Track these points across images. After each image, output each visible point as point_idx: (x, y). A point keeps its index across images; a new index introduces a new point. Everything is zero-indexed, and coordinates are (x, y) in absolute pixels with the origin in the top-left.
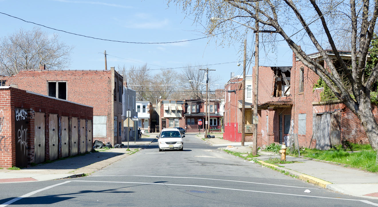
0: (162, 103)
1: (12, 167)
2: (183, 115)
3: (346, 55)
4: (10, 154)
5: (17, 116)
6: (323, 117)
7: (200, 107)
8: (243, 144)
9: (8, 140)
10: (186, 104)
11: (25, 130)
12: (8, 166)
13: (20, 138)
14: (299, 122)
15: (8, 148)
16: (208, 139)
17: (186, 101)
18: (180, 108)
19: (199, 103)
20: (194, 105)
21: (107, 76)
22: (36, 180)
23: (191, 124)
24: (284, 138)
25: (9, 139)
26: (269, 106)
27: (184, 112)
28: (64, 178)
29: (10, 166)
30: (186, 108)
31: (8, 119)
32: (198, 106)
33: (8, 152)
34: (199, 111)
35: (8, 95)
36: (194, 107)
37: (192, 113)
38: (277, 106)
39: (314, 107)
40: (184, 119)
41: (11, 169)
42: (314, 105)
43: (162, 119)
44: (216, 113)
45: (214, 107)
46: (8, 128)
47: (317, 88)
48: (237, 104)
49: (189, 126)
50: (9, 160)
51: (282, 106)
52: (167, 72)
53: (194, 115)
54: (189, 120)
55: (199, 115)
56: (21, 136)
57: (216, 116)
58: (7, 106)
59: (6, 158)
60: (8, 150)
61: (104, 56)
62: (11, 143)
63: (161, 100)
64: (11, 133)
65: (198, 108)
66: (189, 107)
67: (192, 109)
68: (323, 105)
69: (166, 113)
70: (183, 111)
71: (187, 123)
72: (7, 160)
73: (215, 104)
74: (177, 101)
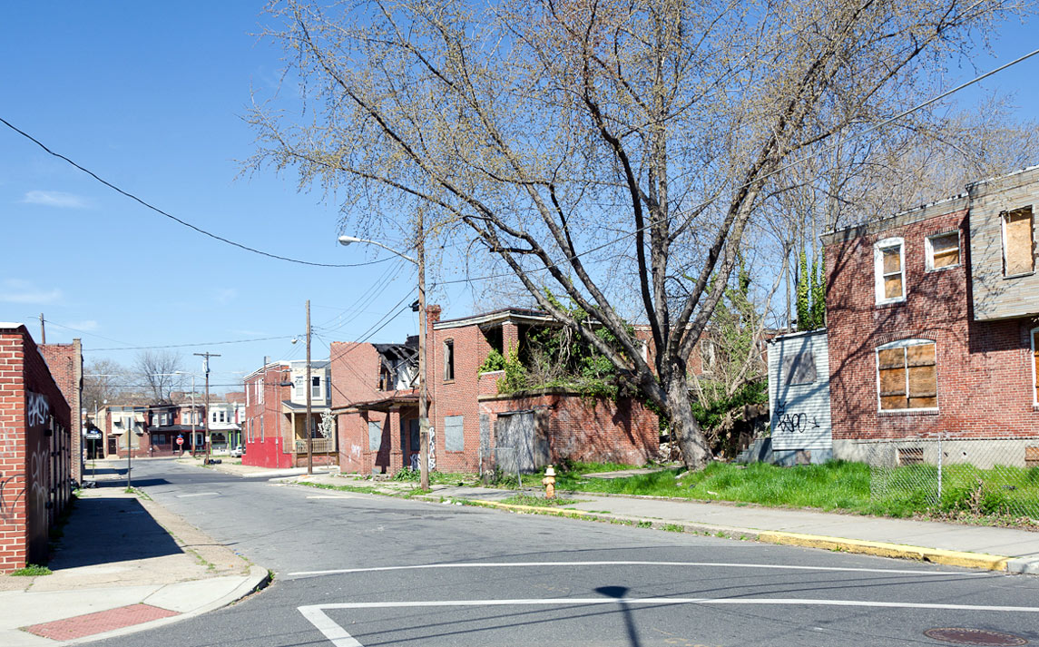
0: (108, 410)
1: (27, 566)
2: (145, 430)
3: (538, 318)
4: (19, 528)
5: (30, 414)
6: (515, 419)
7: (175, 416)
8: (310, 471)
9: (12, 486)
10: (151, 412)
11: (44, 453)
12: (13, 566)
13: (36, 479)
14: (446, 430)
15: (13, 511)
16: (211, 466)
17: (151, 407)
18: (141, 418)
19: (173, 410)
20: (164, 414)
21: (65, 354)
22: (178, 613)
23: (158, 443)
24: (412, 458)
25: (15, 482)
26: (392, 405)
27: (147, 426)
28: (248, 595)
29: (19, 564)
30: (151, 418)
31: (14, 420)
32: (170, 415)
33: (13, 522)
34: (171, 422)
35: (16, 349)
36: (165, 417)
37: (161, 426)
38: (406, 405)
39: (482, 404)
40: (147, 437)
41: (24, 574)
42: (480, 401)
43: (109, 437)
44: (202, 424)
45: (197, 416)
46: (12, 449)
47: (485, 373)
48: (279, 407)
49: (155, 446)
50: (15, 548)
51: (412, 405)
52: (101, 364)
53: (166, 429)
54: (155, 437)
55: (172, 428)
56: (37, 472)
57: (201, 429)
58: (10, 381)
59: (6, 542)
60: (12, 516)
61: (41, 323)
62: (24, 495)
63: (107, 406)
64: (23, 464)
65: (170, 418)
66: (156, 417)
67: (160, 421)
68: (504, 399)
69: (116, 427)
70: (145, 423)
71: (152, 442)
72: (7, 548)
73: (199, 412)
74: (135, 408)
